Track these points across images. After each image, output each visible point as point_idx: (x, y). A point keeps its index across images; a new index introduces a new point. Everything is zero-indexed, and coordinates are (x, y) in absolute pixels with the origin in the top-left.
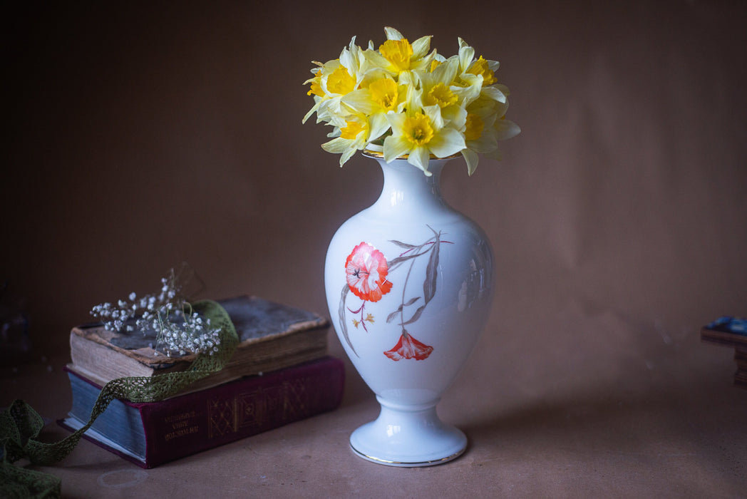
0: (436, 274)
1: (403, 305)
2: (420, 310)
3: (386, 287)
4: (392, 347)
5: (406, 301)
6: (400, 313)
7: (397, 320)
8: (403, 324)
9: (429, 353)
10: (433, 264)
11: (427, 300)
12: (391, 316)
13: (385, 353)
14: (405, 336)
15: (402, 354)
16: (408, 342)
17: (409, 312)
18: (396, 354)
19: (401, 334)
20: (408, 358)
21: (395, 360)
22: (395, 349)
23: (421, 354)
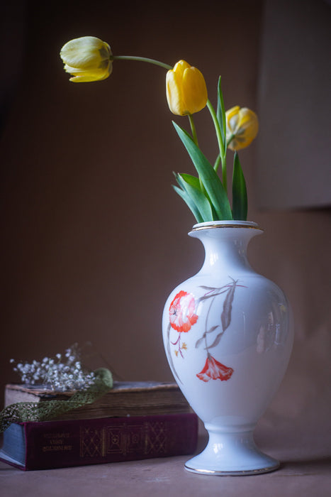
0: (231, 308)
1: (206, 332)
2: (219, 336)
3: (194, 320)
4: (201, 370)
5: (208, 329)
6: (204, 339)
7: (203, 345)
8: (207, 348)
9: (231, 374)
10: (229, 301)
11: (224, 328)
12: (198, 343)
13: (198, 376)
14: (210, 359)
15: (209, 375)
16: (213, 364)
17: (211, 338)
18: (205, 376)
19: (207, 357)
20: (214, 379)
21: (205, 381)
22: (204, 371)
23: (224, 374)
